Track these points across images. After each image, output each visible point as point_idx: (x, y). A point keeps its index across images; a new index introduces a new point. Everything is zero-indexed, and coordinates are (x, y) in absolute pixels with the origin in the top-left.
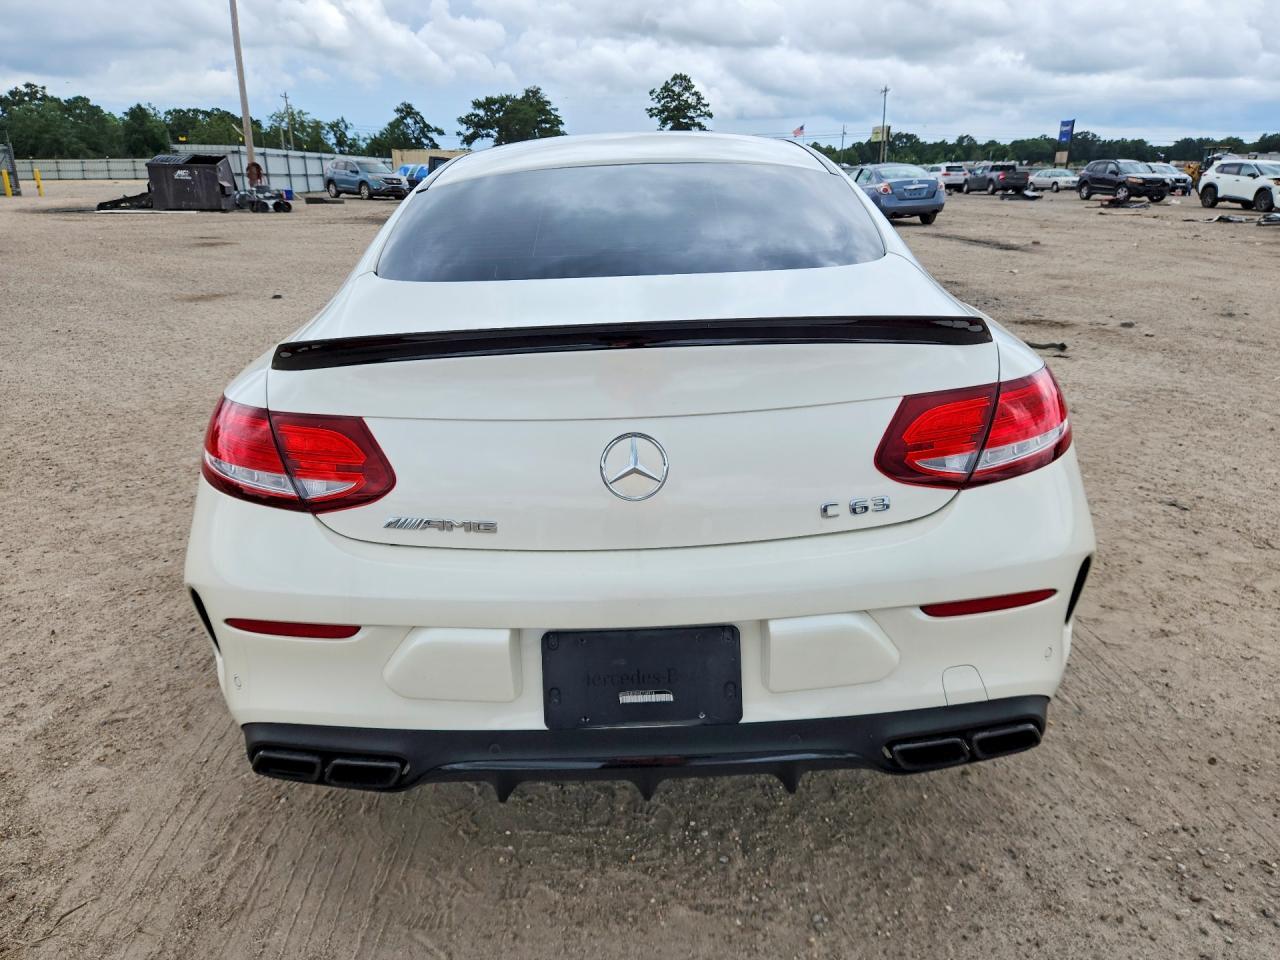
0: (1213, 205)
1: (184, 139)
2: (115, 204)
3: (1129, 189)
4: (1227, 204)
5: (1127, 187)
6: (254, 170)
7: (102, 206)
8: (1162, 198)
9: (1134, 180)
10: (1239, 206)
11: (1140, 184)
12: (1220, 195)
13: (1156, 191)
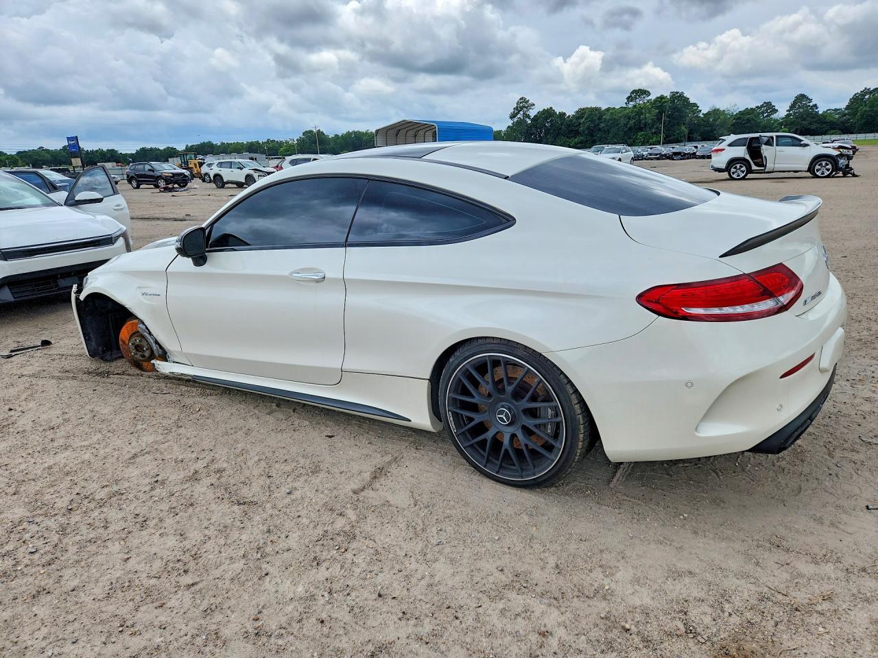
0: (223, 187)
3: (165, 180)
4: (230, 185)
5: (163, 179)
8: (186, 185)
9: (167, 175)
10: (235, 186)
11: (171, 177)
12: (225, 180)
13: (180, 181)
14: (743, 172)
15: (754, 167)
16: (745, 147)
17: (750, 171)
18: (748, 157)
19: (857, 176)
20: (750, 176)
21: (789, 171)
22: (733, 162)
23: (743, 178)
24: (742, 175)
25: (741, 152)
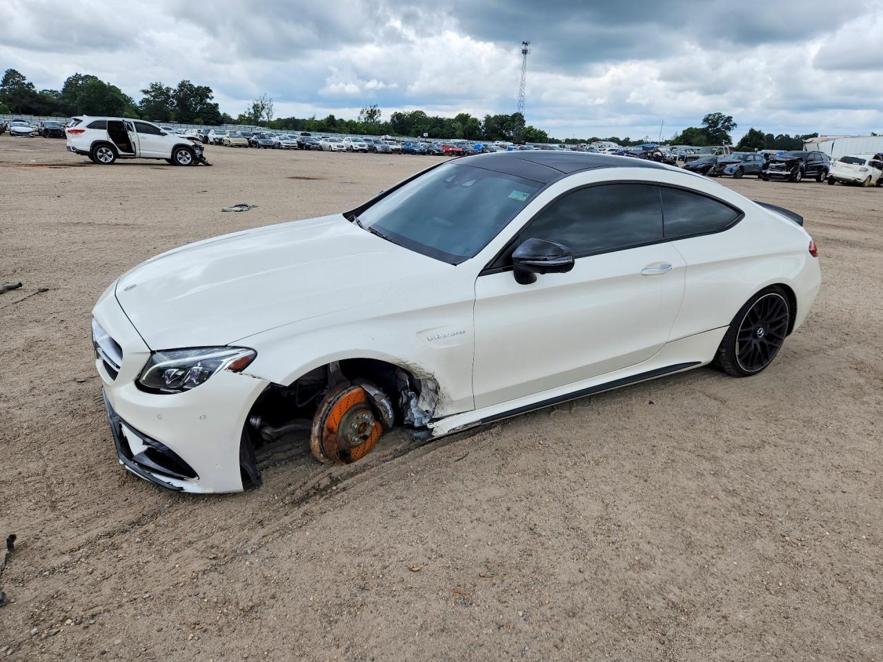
14: (110, 156)
15: (121, 152)
16: (106, 131)
17: (117, 156)
18: (111, 141)
19: (210, 165)
20: (117, 161)
21: (152, 158)
22: (97, 145)
23: (112, 163)
24: (110, 160)
25: (103, 135)
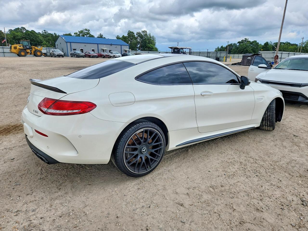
1: (262, 50)
2: (235, 64)
6: (276, 57)
7: (233, 64)
